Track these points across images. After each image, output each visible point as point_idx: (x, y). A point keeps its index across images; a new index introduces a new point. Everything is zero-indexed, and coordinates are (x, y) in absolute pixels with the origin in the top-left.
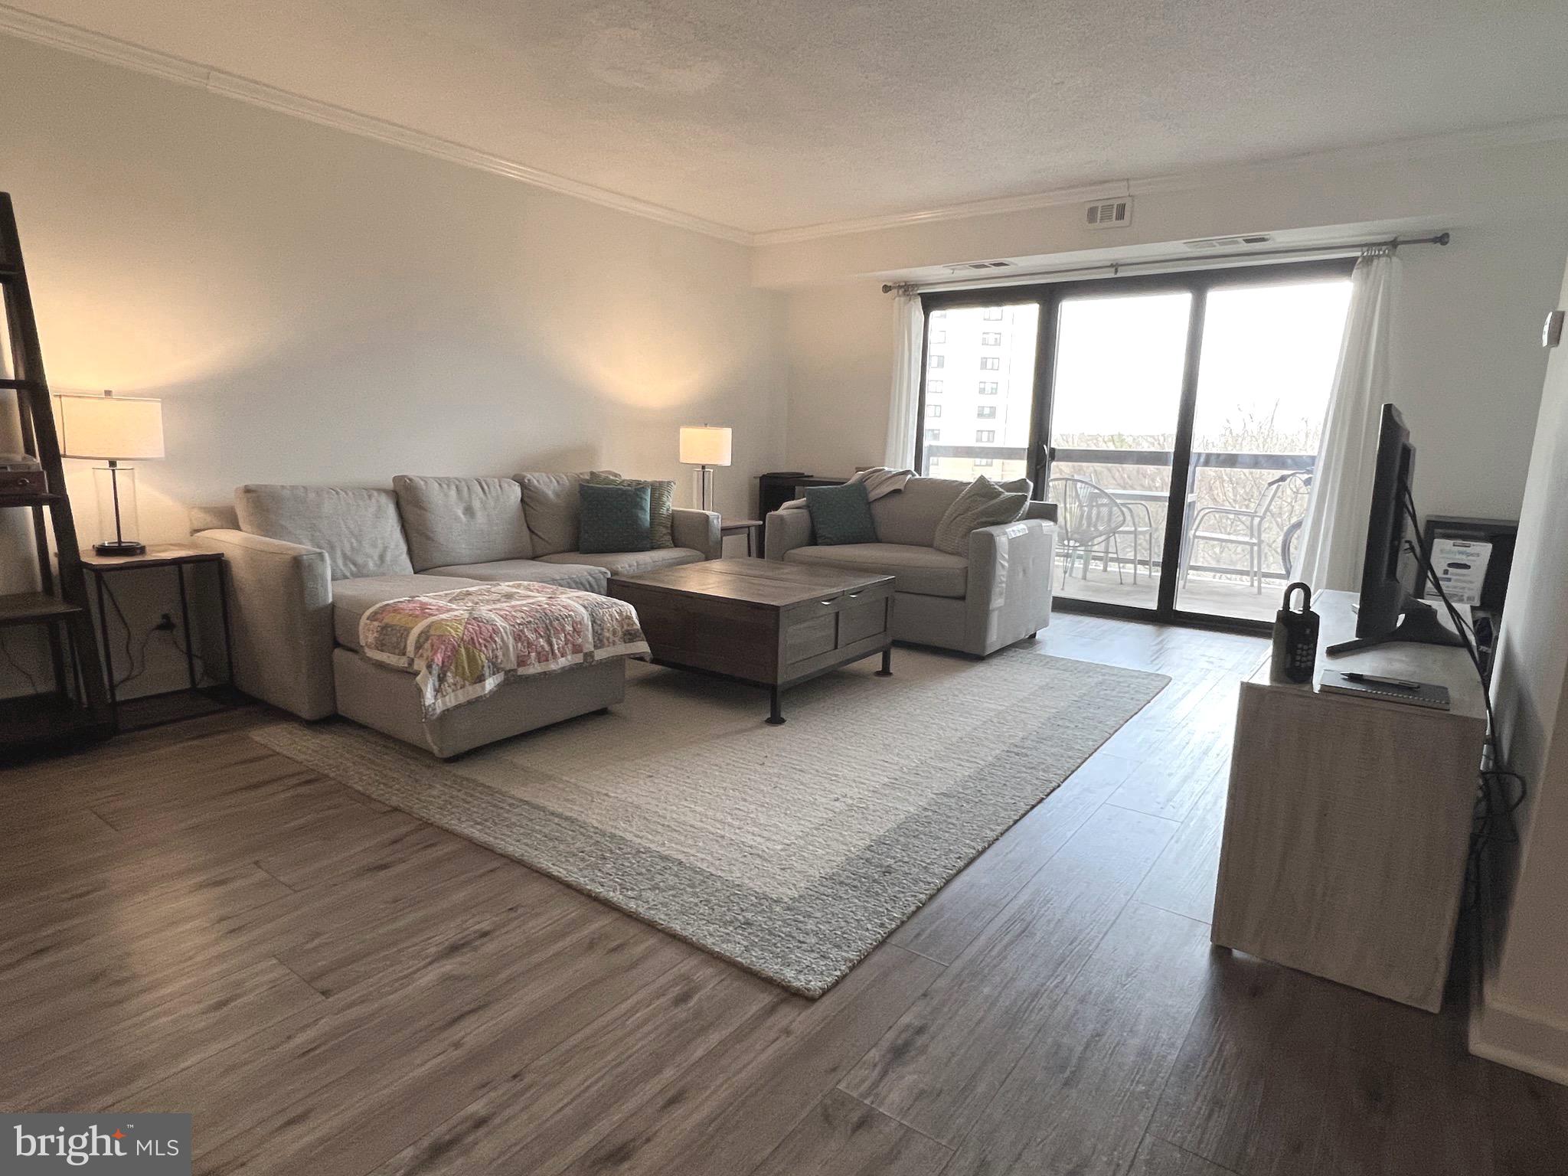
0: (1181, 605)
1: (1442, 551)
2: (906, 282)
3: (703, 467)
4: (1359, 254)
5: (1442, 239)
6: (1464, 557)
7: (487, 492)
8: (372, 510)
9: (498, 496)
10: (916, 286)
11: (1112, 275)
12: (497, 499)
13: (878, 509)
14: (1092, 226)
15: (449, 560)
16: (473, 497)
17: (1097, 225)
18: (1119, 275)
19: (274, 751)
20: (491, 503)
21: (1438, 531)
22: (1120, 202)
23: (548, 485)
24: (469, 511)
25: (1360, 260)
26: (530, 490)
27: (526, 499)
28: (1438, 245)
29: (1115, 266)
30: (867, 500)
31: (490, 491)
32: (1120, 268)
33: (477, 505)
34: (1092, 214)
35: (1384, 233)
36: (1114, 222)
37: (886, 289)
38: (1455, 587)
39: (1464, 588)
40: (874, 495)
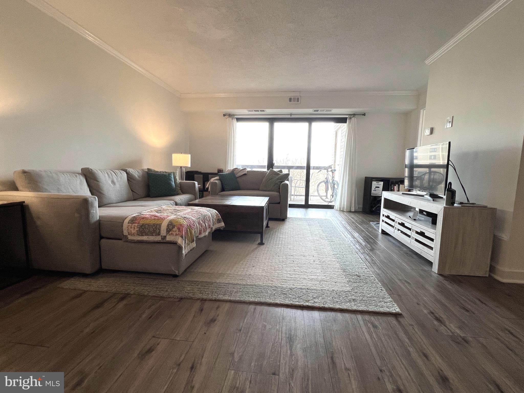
0: (310, 203)
1: (374, 184)
2: (230, 114)
3: (181, 167)
4: (348, 117)
5: (364, 115)
6: (378, 185)
7: (117, 175)
8: (78, 182)
9: (121, 177)
10: (234, 115)
11: (290, 117)
12: (121, 178)
13: (239, 180)
14: (291, 103)
15: (109, 202)
16: (113, 176)
17: (292, 102)
18: (292, 117)
19: (85, 291)
20: (119, 179)
21: (373, 180)
22: (298, 97)
23: (136, 173)
24: (113, 182)
25: (348, 118)
26: (130, 175)
27: (129, 179)
28: (363, 116)
29: (291, 114)
30: (235, 177)
31: (118, 175)
32: (292, 115)
33: (115, 180)
34: (290, 100)
35: (352, 112)
36: (296, 103)
37: (224, 115)
38: (377, 192)
39: (378, 192)
40: (237, 176)
